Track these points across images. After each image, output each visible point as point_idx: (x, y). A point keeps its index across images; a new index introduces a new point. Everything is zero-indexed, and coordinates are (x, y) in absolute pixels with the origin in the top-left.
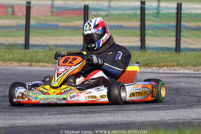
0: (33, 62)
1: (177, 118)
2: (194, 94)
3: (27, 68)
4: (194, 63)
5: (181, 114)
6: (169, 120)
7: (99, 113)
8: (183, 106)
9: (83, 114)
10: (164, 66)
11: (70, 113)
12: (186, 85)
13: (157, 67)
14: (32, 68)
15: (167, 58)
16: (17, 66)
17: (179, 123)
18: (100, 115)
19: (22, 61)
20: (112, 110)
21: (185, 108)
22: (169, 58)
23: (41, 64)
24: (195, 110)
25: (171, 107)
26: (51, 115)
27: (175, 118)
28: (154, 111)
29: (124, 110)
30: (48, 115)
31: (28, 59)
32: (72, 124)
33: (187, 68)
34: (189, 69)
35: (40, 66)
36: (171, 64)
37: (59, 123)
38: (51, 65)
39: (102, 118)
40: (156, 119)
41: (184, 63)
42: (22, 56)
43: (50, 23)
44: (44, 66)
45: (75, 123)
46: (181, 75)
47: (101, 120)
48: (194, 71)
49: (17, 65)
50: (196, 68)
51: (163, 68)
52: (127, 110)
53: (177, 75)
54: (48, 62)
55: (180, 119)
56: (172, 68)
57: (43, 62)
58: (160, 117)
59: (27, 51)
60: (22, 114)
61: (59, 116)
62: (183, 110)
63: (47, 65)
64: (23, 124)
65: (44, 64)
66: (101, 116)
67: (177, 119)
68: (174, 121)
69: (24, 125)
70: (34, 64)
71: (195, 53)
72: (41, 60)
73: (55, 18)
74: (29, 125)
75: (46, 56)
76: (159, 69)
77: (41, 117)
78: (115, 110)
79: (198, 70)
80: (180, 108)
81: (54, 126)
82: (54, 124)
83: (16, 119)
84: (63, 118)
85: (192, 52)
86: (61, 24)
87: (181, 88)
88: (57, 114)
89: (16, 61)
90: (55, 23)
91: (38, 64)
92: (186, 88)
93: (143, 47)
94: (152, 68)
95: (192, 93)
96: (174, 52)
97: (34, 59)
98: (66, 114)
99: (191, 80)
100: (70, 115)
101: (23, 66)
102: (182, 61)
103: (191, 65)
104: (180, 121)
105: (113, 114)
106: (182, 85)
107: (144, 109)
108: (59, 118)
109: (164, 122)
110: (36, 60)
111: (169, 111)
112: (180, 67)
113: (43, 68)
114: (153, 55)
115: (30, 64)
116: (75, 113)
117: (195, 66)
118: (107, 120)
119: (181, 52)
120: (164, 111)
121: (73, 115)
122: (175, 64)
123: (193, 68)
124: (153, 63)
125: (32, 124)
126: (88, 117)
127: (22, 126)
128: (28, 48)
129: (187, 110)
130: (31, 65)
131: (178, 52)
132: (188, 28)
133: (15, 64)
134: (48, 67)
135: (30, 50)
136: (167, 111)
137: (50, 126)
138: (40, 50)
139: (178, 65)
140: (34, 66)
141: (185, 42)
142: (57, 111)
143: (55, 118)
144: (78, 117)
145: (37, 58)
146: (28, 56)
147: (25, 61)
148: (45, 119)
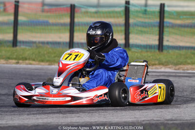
1: (152, 118)
3: (14, 65)
5: (156, 114)
6: (143, 121)
7: (78, 112)
9: (62, 114)
14: (18, 66)
15: (150, 57)
16: (4, 64)
17: (153, 124)
18: (78, 115)
19: (9, 58)
22: (151, 57)
23: (27, 61)
26: (31, 114)
28: (131, 111)
30: (28, 114)
31: (15, 57)
32: (49, 125)
33: (168, 67)
34: (170, 68)
35: (27, 64)
36: (153, 63)
37: (36, 124)
38: (37, 63)
39: (79, 118)
40: (131, 120)
41: (165, 62)
42: (9, 54)
44: (30, 64)
45: (52, 124)
46: (162, 74)
47: (78, 121)
48: (175, 70)
49: (4, 62)
50: (177, 67)
52: (105, 110)
53: (158, 74)
54: (34, 60)
55: (154, 120)
56: (154, 67)
57: (29, 59)
58: (135, 118)
59: (15, 48)
61: (38, 116)
62: (159, 110)
63: (34, 62)
65: (31, 62)
68: (148, 122)
70: (21, 61)
71: (177, 51)
74: (7, 125)
75: (33, 53)
77: (20, 117)
79: (179, 69)
80: (157, 108)
81: (32, 126)
82: (32, 124)
84: (41, 118)
85: (174, 50)
86: (51, 21)
88: (36, 114)
89: (3, 59)
91: (24, 61)
93: (127, 45)
96: (157, 51)
98: (46, 113)
100: (49, 115)
101: (10, 63)
102: (164, 60)
103: (171, 64)
104: (154, 122)
105: (90, 114)
107: (122, 109)
108: (37, 119)
109: (138, 123)
110: (23, 58)
111: (146, 111)
112: (161, 66)
114: (136, 54)
115: (16, 61)
116: (54, 113)
117: (176, 64)
118: (83, 121)
119: (164, 51)
120: (141, 111)
121: (51, 115)
122: (157, 62)
123: (174, 67)
125: (9, 125)
126: (66, 117)
128: (16, 46)
129: (163, 110)
130: (18, 63)
131: (161, 50)
132: (173, 26)
133: (2, 61)
134: (34, 64)
135: (18, 48)
137: (27, 126)
138: (27, 48)
139: (159, 64)
140: (21, 64)
141: (168, 41)
142: (38, 111)
143: (34, 118)
144: (56, 117)
145: (23, 56)
146: (16, 54)
147: (12, 59)
148: (24, 119)
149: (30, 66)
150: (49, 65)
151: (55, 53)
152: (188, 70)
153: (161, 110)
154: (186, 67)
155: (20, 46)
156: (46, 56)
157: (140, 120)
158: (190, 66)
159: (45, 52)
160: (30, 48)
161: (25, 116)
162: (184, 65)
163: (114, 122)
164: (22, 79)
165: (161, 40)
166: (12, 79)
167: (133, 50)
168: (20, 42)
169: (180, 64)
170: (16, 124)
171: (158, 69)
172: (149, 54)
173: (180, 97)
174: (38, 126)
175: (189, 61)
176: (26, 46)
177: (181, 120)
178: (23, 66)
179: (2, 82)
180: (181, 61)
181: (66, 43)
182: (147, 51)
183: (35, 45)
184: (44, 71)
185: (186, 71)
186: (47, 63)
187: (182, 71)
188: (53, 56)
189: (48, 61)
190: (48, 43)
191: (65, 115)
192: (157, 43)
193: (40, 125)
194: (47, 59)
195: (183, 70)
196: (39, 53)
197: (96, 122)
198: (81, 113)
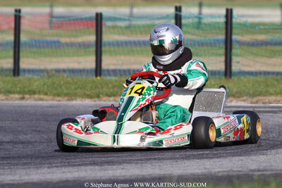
0: (26, 94)
1: (230, 169)
3: (17, 102)
4: (251, 92)
5: (235, 164)
6: (219, 172)
7: (120, 163)
8: (237, 153)
11: (79, 165)
14: (23, 103)
15: (214, 85)
16: (3, 100)
18: (122, 167)
19: (10, 92)
20: (138, 160)
21: (240, 156)
23: (36, 96)
24: (254, 157)
25: (220, 153)
26: (52, 167)
27: (227, 170)
28: (197, 160)
29: (155, 159)
30: (49, 167)
31: (18, 89)
33: (241, 99)
34: (244, 101)
35: (36, 100)
37: (64, 179)
38: (51, 97)
39: (124, 170)
41: (237, 93)
42: (10, 86)
43: (49, 39)
44: (42, 100)
47: (124, 174)
48: (252, 103)
49: (3, 98)
50: (255, 99)
52: (159, 159)
54: (46, 94)
55: (234, 171)
57: (40, 93)
58: (205, 168)
59: (16, 78)
60: (12, 167)
61: (64, 169)
62: (237, 158)
63: (46, 97)
64: (13, 180)
65: (42, 96)
67: (229, 171)
68: (226, 174)
69: (15, 182)
70: (27, 96)
71: (252, 77)
72: (37, 90)
73: (54, 31)
74: (23, 182)
75: (44, 85)
77: (39, 171)
78: (142, 160)
79: (257, 102)
80: (233, 156)
81: (58, 183)
82: (57, 180)
83: (4, 174)
84: (69, 172)
85: (248, 76)
86: (63, 40)
88: (61, 166)
89: (1, 92)
90: (55, 39)
91: (32, 96)
96: (223, 77)
97: (26, 90)
98: (74, 165)
100: (79, 167)
101: (12, 99)
102: (235, 90)
103: (247, 96)
104: (234, 174)
105: (139, 165)
107: (183, 158)
108: (64, 172)
109: (211, 175)
110: (29, 91)
111: (218, 160)
113: (41, 103)
115: (21, 96)
116: (86, 165)
117: (253, 95)
119: (233, 77)
120: (211, 160)
121: (83, 168)
123: (250, 99)
125: (25, 181)
126: (104, 170)
127: (13, 184)
128: (18, 75)
129: (243, 158)
130: (23, 98)
131: (228, 77)
132: (241, 43)
134: (46, 100)
135: (20, 77)
136: (215, 160)
137: (52, 183)
138: (36, 77)
140: (27, 100)
141: (238, 63)
142: (61, 162)
144: (91, 170)
145: (30, 89)
146: (19, 86)
147: (14, 93)
150: (69, 100)
151: (76, 83)
152: (271, 103)
153: (241, 158)
154: (267, 99)
155: (24, 75)
156: (63, 87)
157: (213, 171)
158: (273, 98)
159: (62, 83)
160: (39, 77)
161: (45, 170)
162: (264, 95)
164: (32, 120)
166: (17, 120)
168: (24, 70)
169: (259, 95)
170: (35, 180)
172: (213, 82)
173: (265, 140)
174: (67, 181)
175: (271, 91)
177: (272, 170)
178: (30, 102)
179: (4, 125)
180: (259, 90)
181: (91, 70)
183: (45, 74)
184: (62, 109)
185: (268, 105)
186: (66, 98)
187: (261, 105)
188: (73, 87)
189: (66, 95)
190: (64, 71)
193: (70, 181)
194: (65, 91)
195: (263, 103)
196: (53, 83)
197: (150, 175)
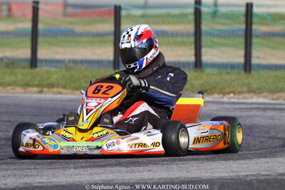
0: (44, 87)
1: (257, 172)
2: (274, 134)
3: (36, 95)
4: (272, 88)
5: (261, 166)
6: (247, 176)
9: (124, 166)
10: (230, 93)
12: (263, 122)
13: (219, 93)
14: (42, 96)
15: (234, 81)
16: (21, 93)
18: (147, 168)
19: (27, 85)
21: (265, 157)
22: (236, 82)
23: (55, 90)
26: (78, 168)
27: (254, 173)
28: (223, 162)
30: (75, 168)
31: (36, 83)
33: (262, 95)
34: (264, 97)
35: (54, 93)
36: (240, 90)
38: (70, 91)
39: (151, 172)
40: (227, 175)
41: (257, 89)
42: (28, 78)
43: (65, 27)
46: (255, 106)
48: (272, 99)
49: (22, 91)
50: (276, 96)
51: (229, 96)
53: (249, 106)
54: (64, 87)
55: (263, 175)
56: (241, 96)
57: (58, 86)
58: (232, 171)
59: (34, 71)
60: (38, 167)
61: (91, 170)
62: (263, 160)
63: (64, 91)
65: (60, 90)
66: (149, 171)
68: (254, 178)
70: (45, 89)
71: (271, 72)
72: (56, 84)
74: (51, 184)
75: (63, 78)
76: (222, 98)
77: (66, 172)
79: (278, 99)
80: (259, 157)
83: (31, 176)
84: (96, 174)
85: (267, 71)
86: (78, 29)
87: (257, 126)
88: (86, 167)
89: (19, 85)
90: (69, 27)
91: (51, 89)
92: (264, 126)
93: (198, 64)
94: (213, 96)
95: (272, 133)
96: (243, 72)
98: (100, 166)
99: (270, 113)
100: (105, 168)
101: (30, 92)
102: (255, 86)
103: (267, 92)
105: (165, 167)
106: (257, 121)
107: (208, 159)
108: (91, 174)
109: (240, 179)
110: (48, 84)
111: (244, 161)
112: (252, 95)
114: (214, 77)
115: (39, 89)
116: (112, 165)
117: (273, 92)
118: (159, 177)
119: (253, 72)
120: (237, 162)
121: (109, 168)
122: (245, 89)
123: (271, 96)
124: (214, 88)
125: (55, 183)
126: (132, 172)
128: (36, 66)
129: (268, 160)
130: (41, 92)
133: (19, 89)
134: (65, 94)
135: (38, 69)
136: (241, 162)
137: (80, 185)
138: (53, 69)
139: (249, 92)
140: (46, 93)
141: (258, 57)
143: (85, 173)
144: (118, 172)
146: (37, 78)
147: (33, 86)
148: (72, 175)
149: (59, 96)
153: (266, 159)
155: (42, 66)
156: (82, 81)
157: (241, 174)
159: (81, 76)
160: (57, 70)
161: (72, 171)
163: (204, 178)
165: (248, 56)
166: (36, 115)
167: (208, 71)
168: (41, 61)
169: (280, 92)
171: (247, 98)
172: (233, 77)
176: (50, 66)
178: (49, 96)
181: (109, 62)
182: (228, 73)
183: (63, 65)
190: (82, 62)
191: (129, 169)
192: (242, 60)
196: (72, 76)
198: (151, 166)
